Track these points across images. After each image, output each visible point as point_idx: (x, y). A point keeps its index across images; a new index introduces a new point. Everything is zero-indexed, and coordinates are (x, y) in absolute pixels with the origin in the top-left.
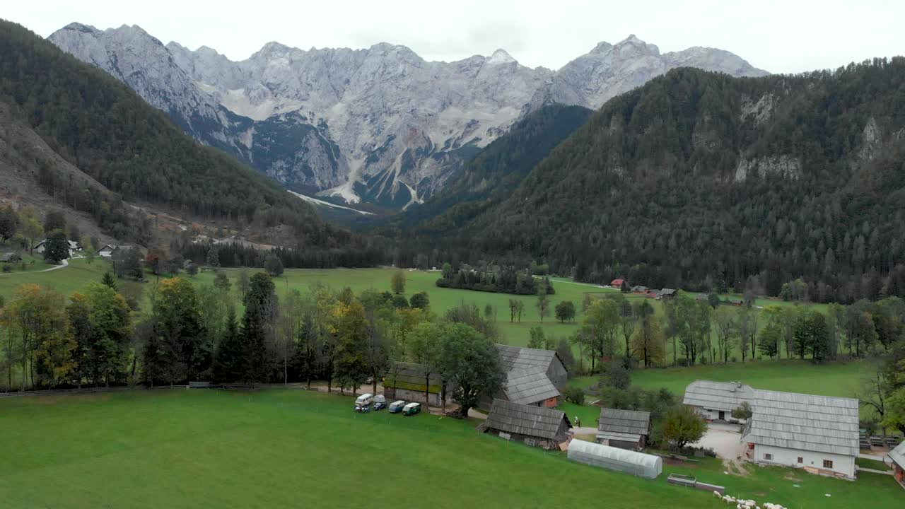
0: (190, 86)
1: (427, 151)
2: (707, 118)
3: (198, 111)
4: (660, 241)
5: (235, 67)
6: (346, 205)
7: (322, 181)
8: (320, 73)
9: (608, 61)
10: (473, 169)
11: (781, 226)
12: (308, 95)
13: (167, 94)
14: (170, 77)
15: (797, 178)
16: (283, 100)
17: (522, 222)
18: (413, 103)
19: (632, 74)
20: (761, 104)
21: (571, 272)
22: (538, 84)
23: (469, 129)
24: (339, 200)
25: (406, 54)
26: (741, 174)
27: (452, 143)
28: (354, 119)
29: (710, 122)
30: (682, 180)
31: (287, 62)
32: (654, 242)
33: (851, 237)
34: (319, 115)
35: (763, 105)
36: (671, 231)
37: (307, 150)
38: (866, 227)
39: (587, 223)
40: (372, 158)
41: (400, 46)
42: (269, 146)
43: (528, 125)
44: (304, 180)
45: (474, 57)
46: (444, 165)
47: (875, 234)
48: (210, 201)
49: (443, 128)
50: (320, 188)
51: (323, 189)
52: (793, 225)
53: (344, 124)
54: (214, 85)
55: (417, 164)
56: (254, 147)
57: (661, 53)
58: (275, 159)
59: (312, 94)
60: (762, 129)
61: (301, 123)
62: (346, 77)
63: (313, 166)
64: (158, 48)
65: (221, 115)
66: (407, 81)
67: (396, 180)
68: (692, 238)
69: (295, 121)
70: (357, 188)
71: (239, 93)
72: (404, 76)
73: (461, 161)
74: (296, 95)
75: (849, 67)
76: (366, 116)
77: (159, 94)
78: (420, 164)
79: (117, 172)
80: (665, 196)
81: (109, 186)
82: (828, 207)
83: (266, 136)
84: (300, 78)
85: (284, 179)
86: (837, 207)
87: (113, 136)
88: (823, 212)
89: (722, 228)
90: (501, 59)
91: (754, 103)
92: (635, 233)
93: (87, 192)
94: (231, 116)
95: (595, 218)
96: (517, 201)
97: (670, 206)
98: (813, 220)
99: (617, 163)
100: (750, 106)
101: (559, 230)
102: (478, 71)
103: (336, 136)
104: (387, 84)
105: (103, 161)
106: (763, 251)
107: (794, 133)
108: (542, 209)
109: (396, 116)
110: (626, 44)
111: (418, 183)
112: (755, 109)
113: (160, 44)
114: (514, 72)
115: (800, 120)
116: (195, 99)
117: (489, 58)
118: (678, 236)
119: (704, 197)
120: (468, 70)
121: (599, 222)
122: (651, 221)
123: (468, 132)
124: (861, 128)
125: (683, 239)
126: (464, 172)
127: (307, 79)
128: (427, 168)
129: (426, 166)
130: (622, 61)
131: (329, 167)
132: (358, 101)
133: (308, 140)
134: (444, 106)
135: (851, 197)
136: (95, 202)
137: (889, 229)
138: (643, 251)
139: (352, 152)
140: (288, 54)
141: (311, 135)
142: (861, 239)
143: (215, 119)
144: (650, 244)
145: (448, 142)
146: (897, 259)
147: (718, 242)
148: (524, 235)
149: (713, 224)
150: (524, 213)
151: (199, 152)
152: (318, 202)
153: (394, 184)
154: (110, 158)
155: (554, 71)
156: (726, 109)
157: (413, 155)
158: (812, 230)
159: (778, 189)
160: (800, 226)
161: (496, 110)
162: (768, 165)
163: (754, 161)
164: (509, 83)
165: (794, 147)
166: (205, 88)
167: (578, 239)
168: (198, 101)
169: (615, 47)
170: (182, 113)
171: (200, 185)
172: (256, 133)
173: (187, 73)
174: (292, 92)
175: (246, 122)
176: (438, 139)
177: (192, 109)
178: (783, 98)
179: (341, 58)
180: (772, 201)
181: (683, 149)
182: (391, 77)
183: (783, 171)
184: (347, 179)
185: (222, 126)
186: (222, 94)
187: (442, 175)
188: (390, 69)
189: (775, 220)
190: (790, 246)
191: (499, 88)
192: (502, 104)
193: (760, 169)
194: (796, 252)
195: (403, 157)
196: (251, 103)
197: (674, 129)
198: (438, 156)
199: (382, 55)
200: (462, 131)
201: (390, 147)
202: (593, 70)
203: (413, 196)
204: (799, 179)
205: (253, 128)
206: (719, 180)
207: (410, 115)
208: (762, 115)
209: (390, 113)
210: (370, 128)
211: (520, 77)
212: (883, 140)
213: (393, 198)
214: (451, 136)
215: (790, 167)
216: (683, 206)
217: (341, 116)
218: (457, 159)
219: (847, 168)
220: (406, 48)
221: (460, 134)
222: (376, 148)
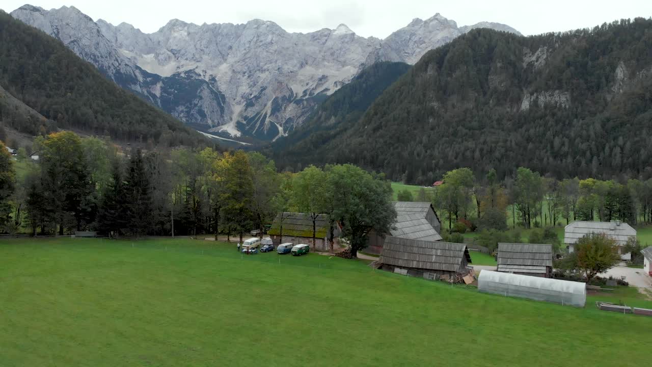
0: (113, 51)
1: (290, 98)
2: (499, 65)
3: (119, 70)
4: (468, 153)
5: (147, 38)
6: (231, 138)
7: (213, 121)
8: (210, 42)
9: (420, 32)
10: (325, 109)
11: (557, 141)
12: (201, 58)
13: (97, 57)
14: (98, 44)
15: (567, 107)
16: (183, 62)
17: (364, 143)
18: (279, 63)
19: (438, 41)
20: (538, 54)
21: (402, 178)
22: (370, 49)
23: (321, 82)
24: (225, 134)
25: (273, 27)
26: (525, 105)
27: (308, 93)
28: (236, 75)
29: (501, 67)
30: (482, 110)
31: (186, 34)
32: (463, 154)
33: (610, 148)
34: (210, 72)
35: (540, 55)
36: (476, 147)
37: (201, 98)
38: (621, 141)
39: (412, 142)
40: (250, 104)
41: (269, 21)
42: (172, 95)
43: (365, 76)
44: (199, 120)
45: (323, 29)
46: (303, 109)
47: (628, 145)
48: (126, 128)
49: (301, 81)
50: (211, 126)
51: (214, 127)
52: (566, 140)
53: (228, 79)
54: (132, 51)
55: (283, 108)
56: (162, 96)
57: (458, 27)
58: (177, 104)
59: (205, 57)
60: (540, 73)
61: (197, 78)
62: (230, 44)
63: (206, 110)
64: (89, 23)
65: (137, 73)
66: (275, 47)
67: (267, 120)
68: (491, 151)
69: (192, 77)
70: (239, 126)
71: (151, 56)
72: (272, 43)
73: (315, 105)
74: (193, 58)
75: (602, 26)
76: (244, 73)
77: (90, 57)
78: (285, 108)
79: (54, 107)
80: (470, 122)
81: (48, 117)
82: (591, 127)
83: (171, 88)
84: (195, 46)
85: (184, 120)
86: (598, 126)
87: (51, 79)
88: (588, 131)
89: (513, 143)
90: (343, 31)
91: (533, 54)
92: (448, 149)
93: (28, 119)
94: (145, 74)
95: (418, 139)
96: (360, 128)
97: (474, 129)
98: (581, 136)
99: (433, 98)
100: (530, 56)
101: (392, 148)
102: (326, 40)
103: (223, 87)
104: (259, 50)
105: (43, 99)
106: (545, 159)
107: (564, 74)
108: (378, 134)
109: (267, 73)
110: (432, 21)
111: (284, 122)
112: (534, 58)
113: (91, 20)
114: (352, 41)
115: (569, 65)
116: (117, 61)
117: (334, 30)
118: (481, 150)
119: (499, 121)
120: (319, 39)
121: (421, 142)
122: (460, 140)
123: (320, 84)
124: (613, 69)
125: (485, 151)
126: (318, 112)
127: (201, 45)
128: (291, 110)
129: (289, 110)
130: (430, 32)
131: (217, 111)
132: (239, 62)
133: (201, 90)
134: (302, 66)
135: (608, 120)
136: (35, 126)
137: (638, 142)
138: (455, 161)
139: (234, 99)
140: (186, 28)
141: (204, 87)
142: (618, 150)
143: (133, 75)
144: (460, 156)
145: (305, 92)
146: (646, 163)
147: (511, 154)
148: (365, 152)
149: (507, 141)
150: (364, 137)
151: (118, 92)
152: (210, 136)
153: (266, 122)
154: (48, 96)
155: (382, 40)
156: (512, 58)
157: (280, 102)
158: (580, 144)
159: (554, 115)
160: (572, 141)
161: (340, 68)
162: (546, 97)
163: (535, 95)
164: (349, 49)
165: (564, 84)
166: (125, 53)
167: (405, 154)
168: (120, 62)
169: (426, 22)
170: (108, 70)
171: (119, 116)
172: (163, 86)
173: (112, 42)
174: (190, 56)
175: (156, 78)
176: (298, 89)
177: (115, 68)
178: (554, 49)
179: (225, 31)
180: (550, 123)
181: (482, 88)
182: (263, 45)
183: (556, 102)
184: (231, 119)
185: (137, 80)
186: (137, 57)
187: (301, 115)
188: (262, 38)
189: (552, 137)
190: (565, 155)
191: (342, 52)
192: (344, 64)
193: (539, 102)
194: (570, 159)
195: (273, 103)
196: (159, 64)
197: (475, 73)
198: (298, 102)
199: (255, 28)
200: (316, 83)
201: (263, 95)
202: (410, 39)
203: (280, 131)
204: (569, 107)
205: (161, 82)
206: (509, 110)
207: (277, 72)
208: (539, 62)
209: (262, 71)
210: (248, 82)
211: (356, 45)
212: (630, 78)
213: (265, 132)
214: (307, 87)
215: (562, 99)
216: (483, 129)
217: (226, 73)
218: (312, 104)
219: (604, 99)
220: (273, 23)
221: (314, 86)
222: (253, 96)
